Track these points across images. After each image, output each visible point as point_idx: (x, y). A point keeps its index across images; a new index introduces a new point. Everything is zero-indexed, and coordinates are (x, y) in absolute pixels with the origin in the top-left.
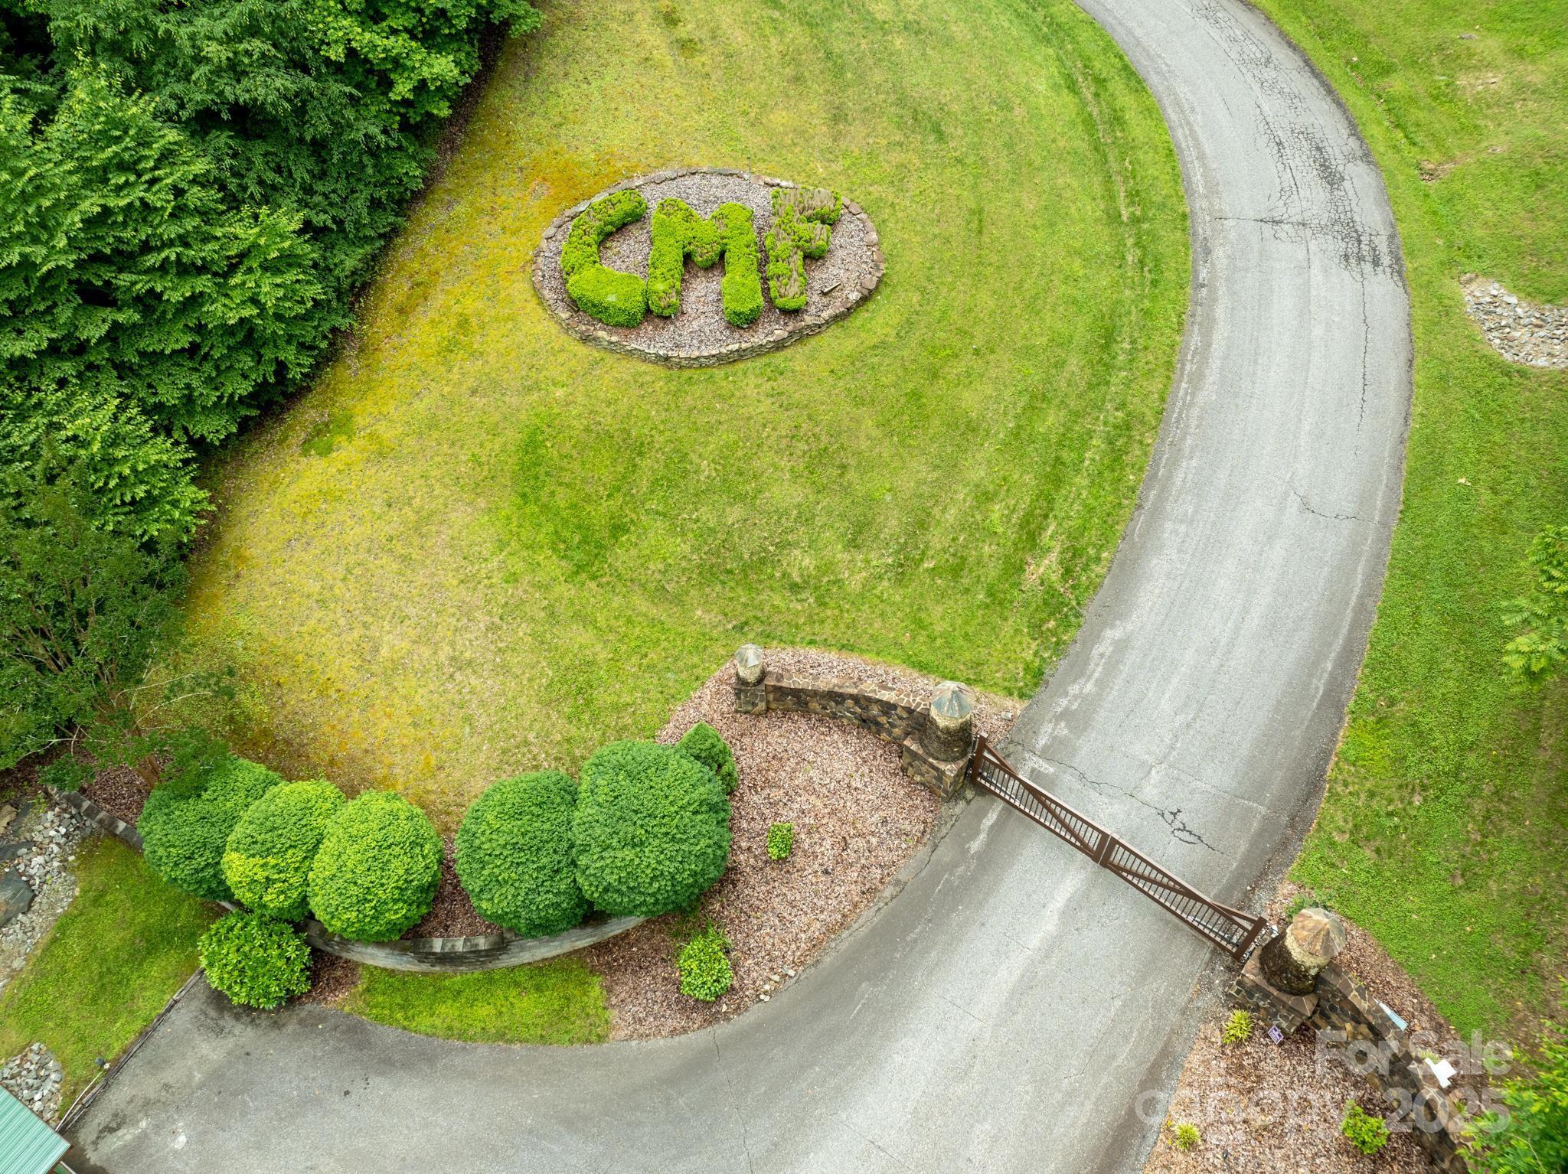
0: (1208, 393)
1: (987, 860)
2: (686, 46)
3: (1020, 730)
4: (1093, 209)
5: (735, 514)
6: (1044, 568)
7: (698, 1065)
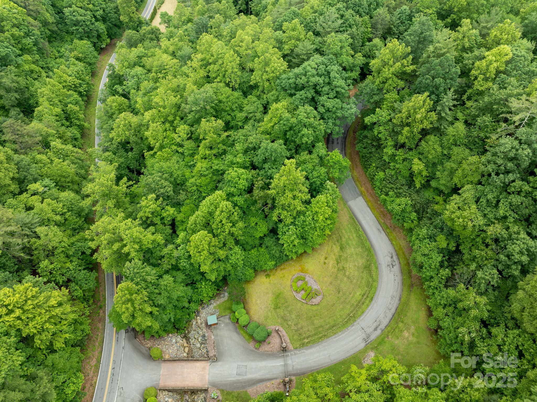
0: (335, 339)
1: (280, 357)
2: (325, 263)
3: (291, 351)
4: (348, 312)
5: (288, 315)
6: (306, 341)
7: (253, 351)
